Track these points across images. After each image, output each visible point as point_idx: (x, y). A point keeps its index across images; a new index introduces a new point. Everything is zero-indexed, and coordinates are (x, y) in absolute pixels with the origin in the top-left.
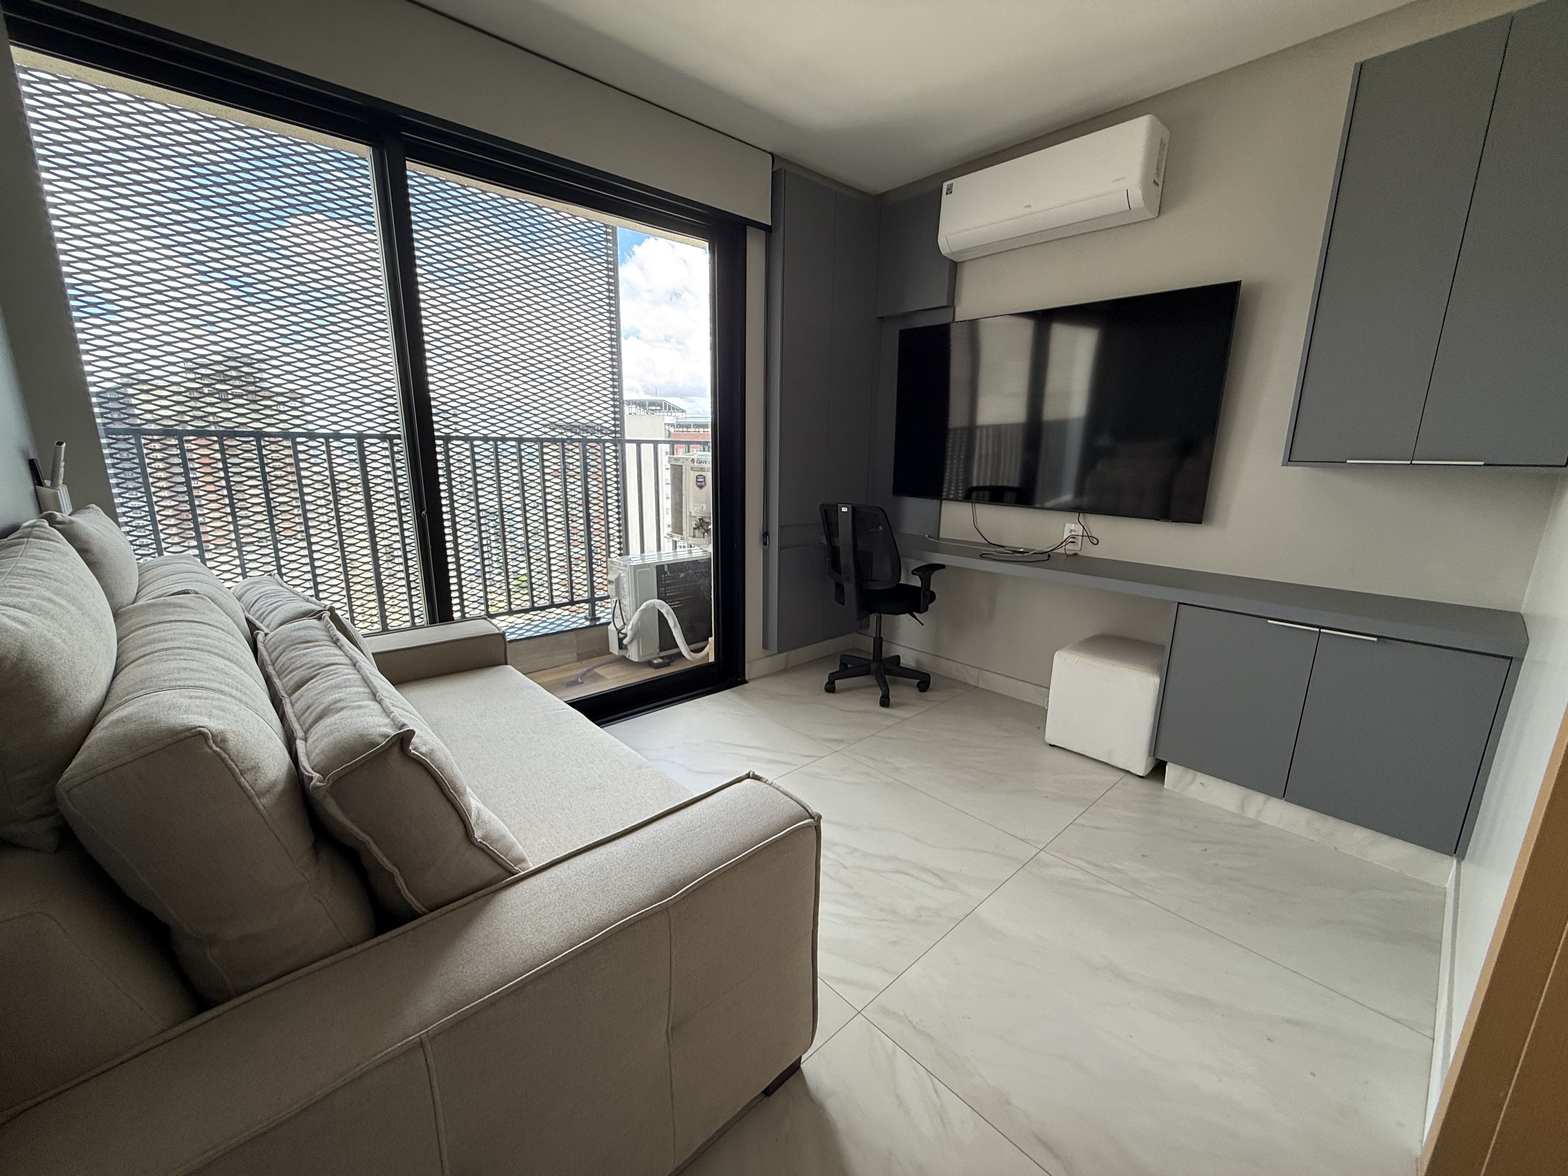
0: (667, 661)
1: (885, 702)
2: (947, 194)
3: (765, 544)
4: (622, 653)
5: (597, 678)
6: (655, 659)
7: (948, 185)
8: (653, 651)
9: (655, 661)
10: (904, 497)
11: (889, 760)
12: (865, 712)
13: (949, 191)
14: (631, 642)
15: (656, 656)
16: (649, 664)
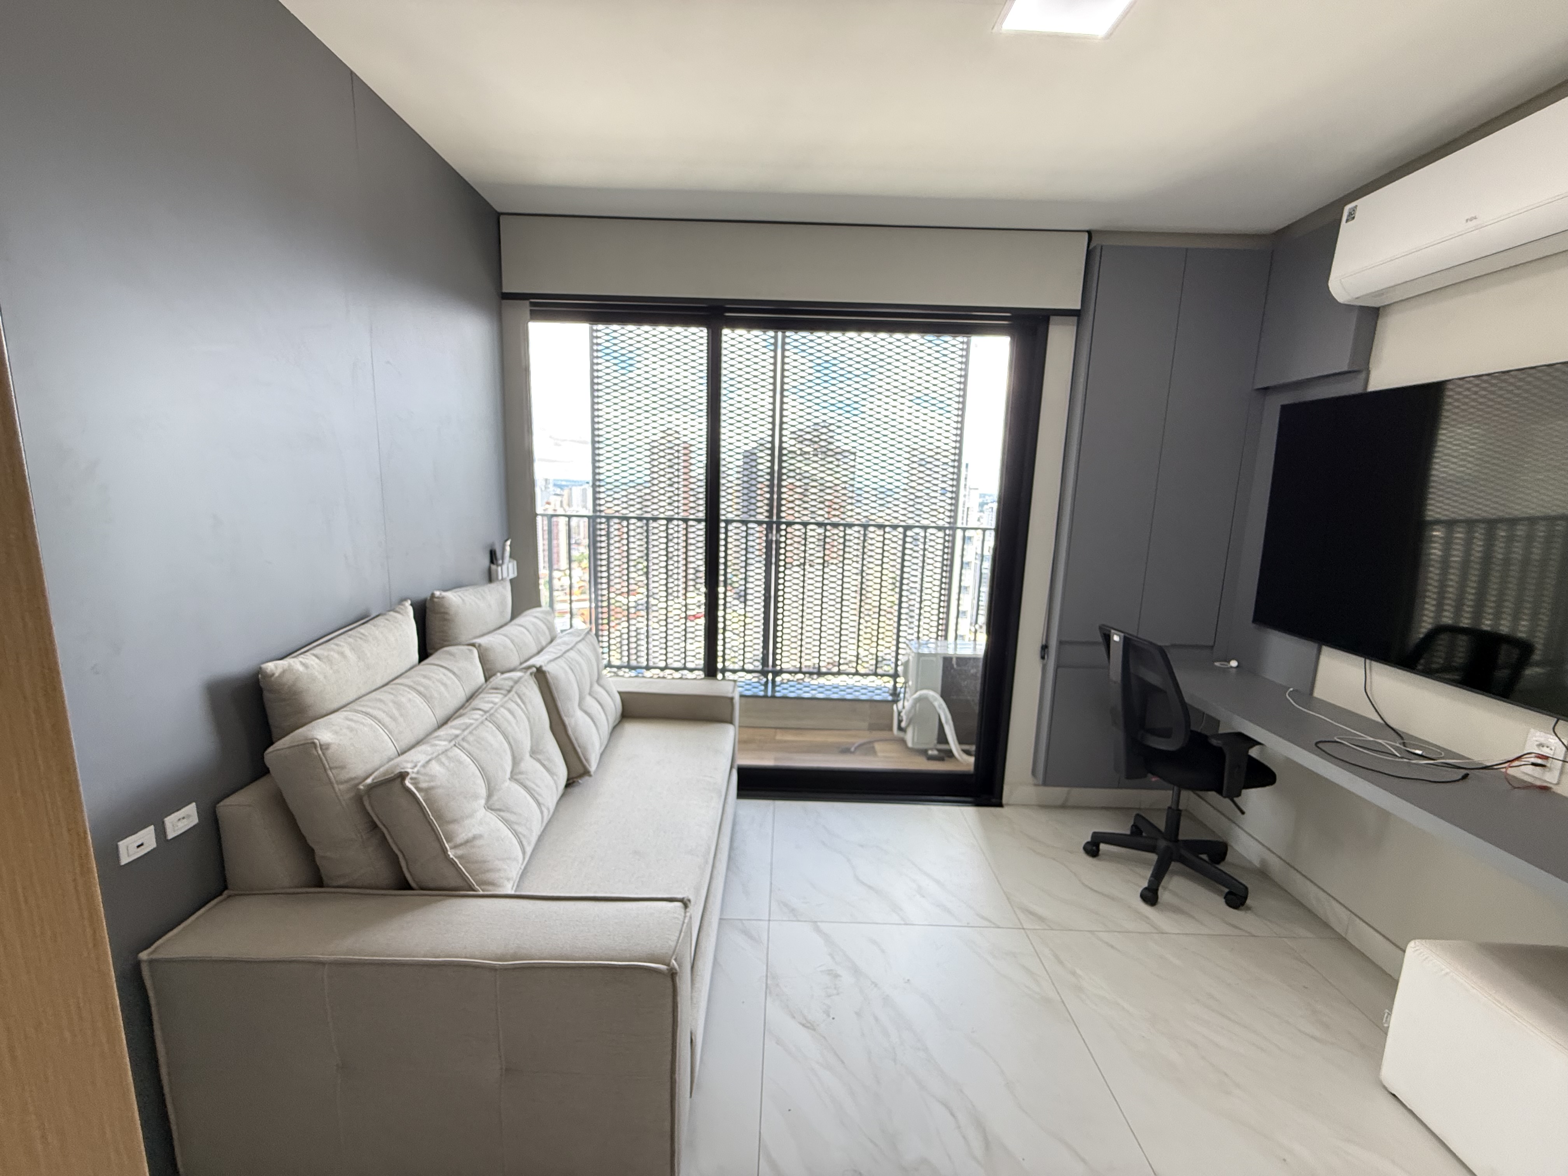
0: (942, 755)
1: (1150, 897)
2: (1347, 221)
3: (1043, 658)
4: (901, 734)
5: (872, 751)
6: (932, 749)
7: (1350, 209)
8: (930, 742)
9: (930, 752)
10: (1269, 630)
11: (1079, 972)
12: (1113, 898)
13: (1351, 217)
14: (908, 725)
15: (932, 746)
16: (924, 752)
